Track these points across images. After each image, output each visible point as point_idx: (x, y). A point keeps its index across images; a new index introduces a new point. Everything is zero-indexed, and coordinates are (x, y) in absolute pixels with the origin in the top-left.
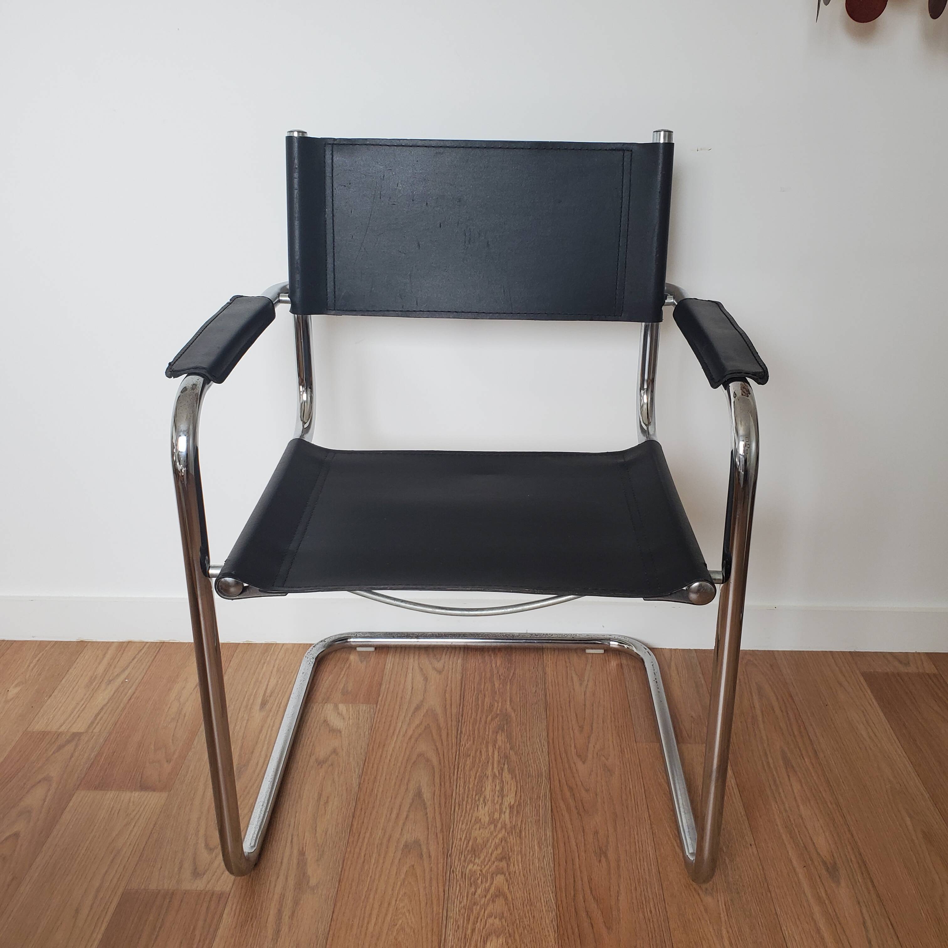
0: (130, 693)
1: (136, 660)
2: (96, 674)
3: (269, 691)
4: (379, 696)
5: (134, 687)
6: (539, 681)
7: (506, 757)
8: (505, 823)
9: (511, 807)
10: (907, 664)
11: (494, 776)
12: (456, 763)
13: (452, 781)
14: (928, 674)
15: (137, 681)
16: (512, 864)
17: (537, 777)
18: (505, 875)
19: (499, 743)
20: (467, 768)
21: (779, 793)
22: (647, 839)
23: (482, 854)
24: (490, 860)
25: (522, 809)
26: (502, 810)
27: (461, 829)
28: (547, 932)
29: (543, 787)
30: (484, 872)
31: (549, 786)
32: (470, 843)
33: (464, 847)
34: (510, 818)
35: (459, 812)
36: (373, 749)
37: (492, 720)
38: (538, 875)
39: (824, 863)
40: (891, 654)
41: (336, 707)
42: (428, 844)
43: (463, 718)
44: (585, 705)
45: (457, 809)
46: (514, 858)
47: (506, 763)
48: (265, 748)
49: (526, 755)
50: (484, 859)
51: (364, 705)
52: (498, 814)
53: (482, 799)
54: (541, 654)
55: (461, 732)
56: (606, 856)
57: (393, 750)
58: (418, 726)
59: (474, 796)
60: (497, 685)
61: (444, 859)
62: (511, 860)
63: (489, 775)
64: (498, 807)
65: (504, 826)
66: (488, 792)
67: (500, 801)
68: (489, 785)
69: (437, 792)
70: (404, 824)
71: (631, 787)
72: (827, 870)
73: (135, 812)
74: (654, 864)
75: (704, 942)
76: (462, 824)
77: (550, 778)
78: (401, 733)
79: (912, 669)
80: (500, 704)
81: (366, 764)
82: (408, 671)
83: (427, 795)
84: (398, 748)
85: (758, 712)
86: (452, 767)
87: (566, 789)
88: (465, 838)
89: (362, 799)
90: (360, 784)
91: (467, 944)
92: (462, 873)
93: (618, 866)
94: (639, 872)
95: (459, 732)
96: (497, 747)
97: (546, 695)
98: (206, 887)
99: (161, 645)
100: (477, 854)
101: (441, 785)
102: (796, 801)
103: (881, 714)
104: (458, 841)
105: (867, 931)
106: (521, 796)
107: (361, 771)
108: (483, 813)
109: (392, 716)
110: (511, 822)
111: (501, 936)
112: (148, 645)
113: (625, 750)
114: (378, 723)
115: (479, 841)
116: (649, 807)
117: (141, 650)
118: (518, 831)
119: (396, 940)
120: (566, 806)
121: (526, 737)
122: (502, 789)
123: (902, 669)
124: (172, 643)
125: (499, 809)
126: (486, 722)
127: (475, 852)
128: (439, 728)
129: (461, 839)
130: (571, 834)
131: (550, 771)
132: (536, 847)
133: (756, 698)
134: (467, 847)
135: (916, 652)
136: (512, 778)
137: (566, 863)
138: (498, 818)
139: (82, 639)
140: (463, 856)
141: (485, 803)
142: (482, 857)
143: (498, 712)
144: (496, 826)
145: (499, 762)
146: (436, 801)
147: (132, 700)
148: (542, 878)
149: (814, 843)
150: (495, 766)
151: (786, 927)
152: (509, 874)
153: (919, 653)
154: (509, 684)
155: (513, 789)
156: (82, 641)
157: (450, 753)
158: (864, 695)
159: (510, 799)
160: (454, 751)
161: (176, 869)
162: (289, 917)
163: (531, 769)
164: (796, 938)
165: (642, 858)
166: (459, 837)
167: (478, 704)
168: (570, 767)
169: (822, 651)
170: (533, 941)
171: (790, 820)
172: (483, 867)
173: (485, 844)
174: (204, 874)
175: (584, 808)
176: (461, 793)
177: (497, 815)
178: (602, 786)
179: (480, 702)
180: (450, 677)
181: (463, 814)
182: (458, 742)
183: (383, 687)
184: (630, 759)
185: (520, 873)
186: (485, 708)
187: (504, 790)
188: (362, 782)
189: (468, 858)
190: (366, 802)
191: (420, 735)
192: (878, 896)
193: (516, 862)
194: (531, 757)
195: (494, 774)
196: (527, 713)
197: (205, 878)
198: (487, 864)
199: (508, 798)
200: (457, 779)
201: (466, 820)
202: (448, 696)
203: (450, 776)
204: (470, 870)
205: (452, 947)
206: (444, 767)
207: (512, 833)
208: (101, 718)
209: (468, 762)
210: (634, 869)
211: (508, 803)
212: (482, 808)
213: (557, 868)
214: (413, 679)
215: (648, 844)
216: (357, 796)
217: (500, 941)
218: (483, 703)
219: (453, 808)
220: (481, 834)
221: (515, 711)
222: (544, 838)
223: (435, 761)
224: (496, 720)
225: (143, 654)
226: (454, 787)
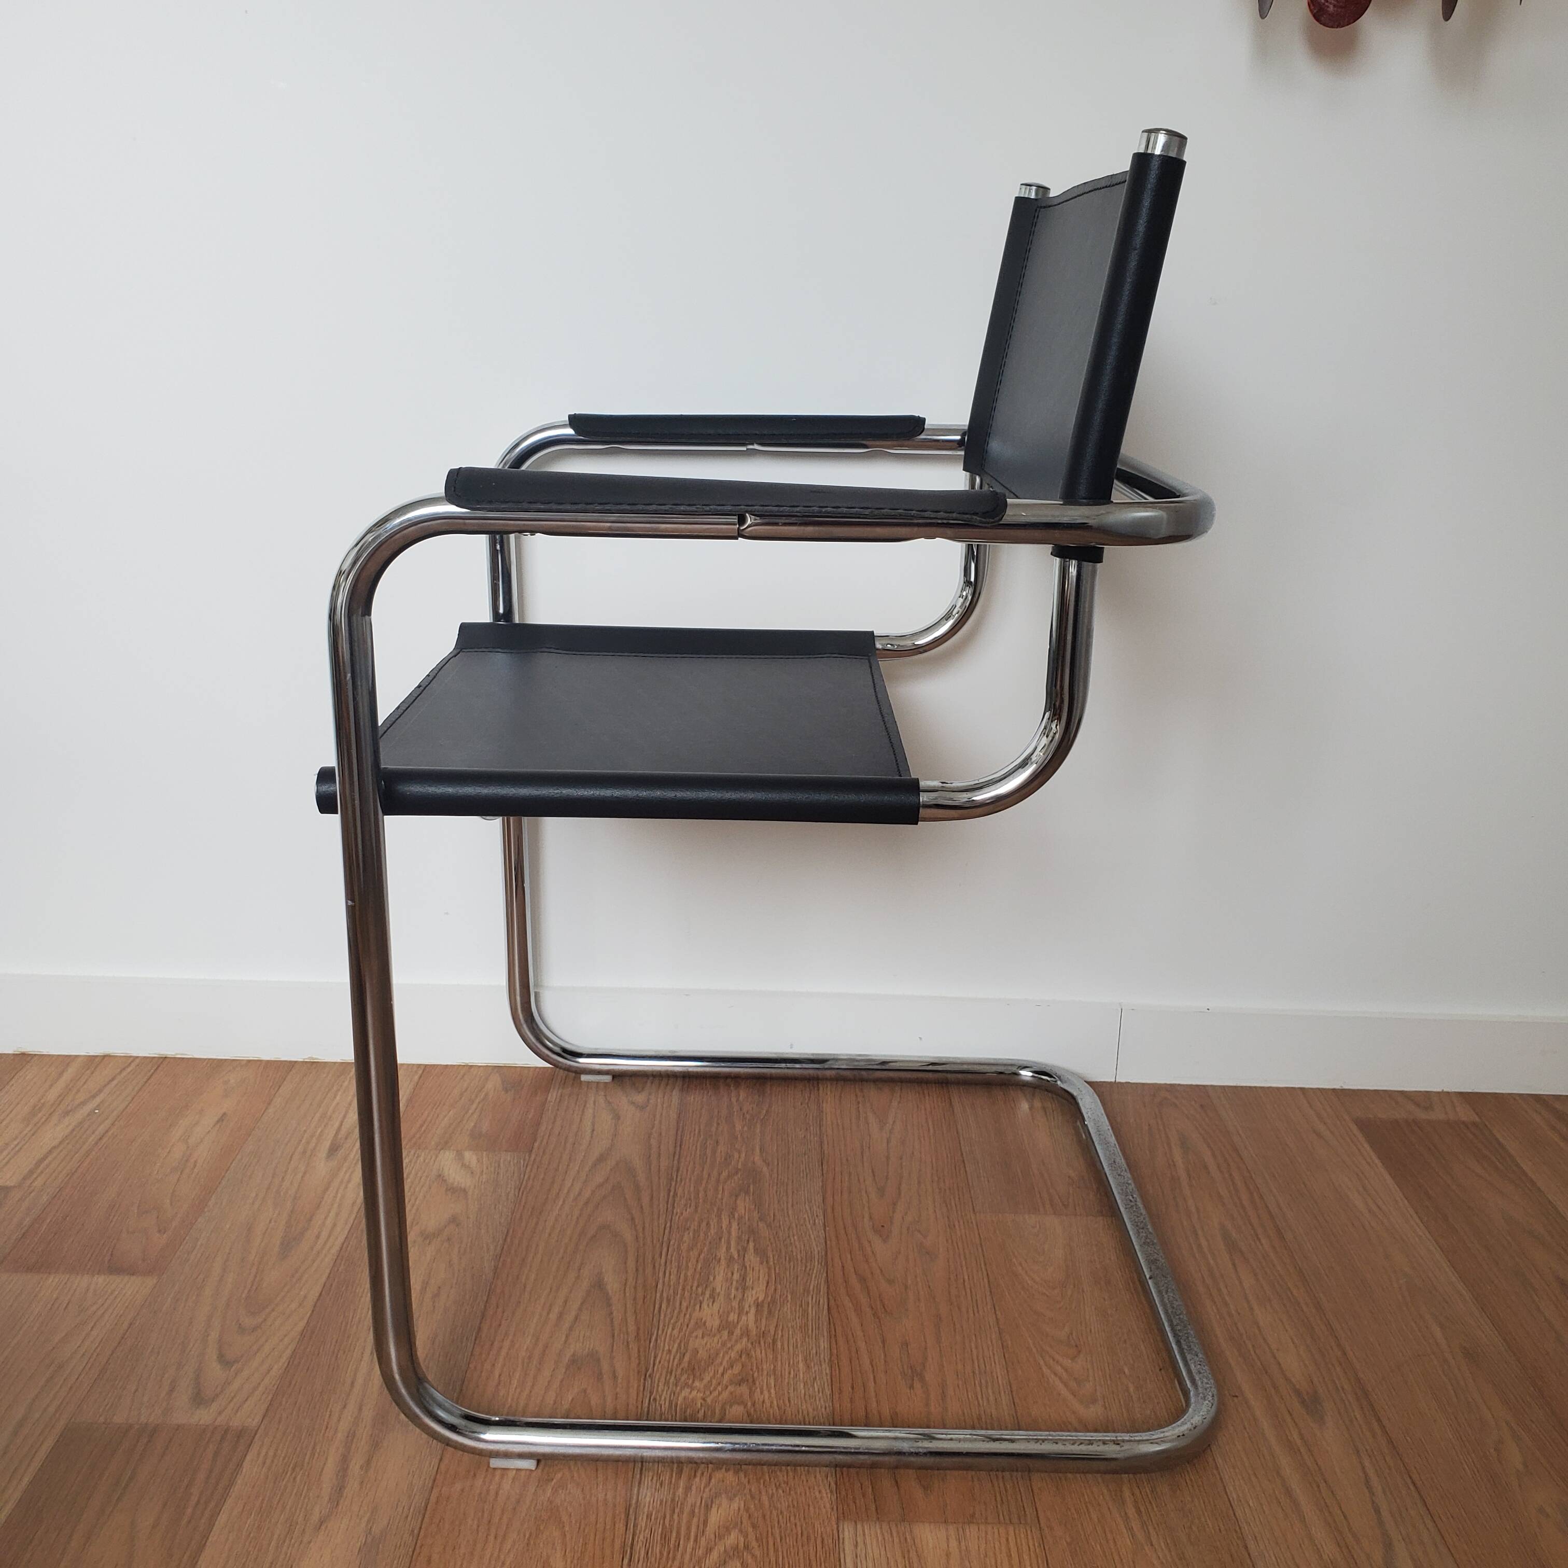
0: (101, 1129)
1: (115, 1082)
2: (42, 1101)
3: (344, 1130)
4: (535, 1140)
5: (108, 1123)
6: (811, 1122)
7: (752, 1231)
8: (747, 1328)
9: (758, 1305)
10: (1429, 1108)
11: (730, 1259)
12: (665, 1239)
13: (657, 1265)
14: (1463, 1123)
15: (115, 1113)
16: (758, 1389)
17: (804, 1261)
18: (746, 1406)
19: (741, 1210)
20: (684, 1247)
21: (1219, 1290)
22: (994, 1354)
23: (707, 1374)
24: (719, 1384)
25: (778, 1308)
26: (743, 1309)
27: (671, 1334)
28: (817, 1493)
29: (814, 1276)
30: (709, 1400)
31: (824, 1275)
32: (687, 1358)
33: (675, 1363)
34: (756, 1321)
35: (668, 1312)
36: (521, 1218)
37: (729, 1177)
39: (1298, 1393)
40: (1402, 1092)
41: (460, 1155)
42: (612, 1358)
43: (679, 1174)
44: (888, 1158)
45: (664, 1306)
46: (762, 1380)
47: (751, 1239)
48: (332, 1214)
49: (786, 1229)
50: (710, 1382)
51: (509, 1154)
52: (736, 1316)
53: (707, 1293)
54: (816, 1085)
55: (675, 1194)
56: (922, 1379)
57: (556, 1220)
58: (600, 1186)
59: (694, 1288)
60: (738, 1127)
61: (639, 1381)
62: (757, 1383)
63: (722, 1258)
64: (735, 1304)
65: (746, 1333)
66: (719, 1282)
67: (740, 1296)
68: (721, 1273)
69: (631, 1281)
70: (571, 1329)
71: (966, 1277)
72: (1303, 1402)
73: (94, 1308)
74: (1005, 1392)
75: (1091, 1510)
76: (673, 1329)
77: (826, 1263)
78: (572, 1196)
79: (1437, 1115)
80: (743, 1155)
81: (509, 1240)
82: (588, 1105)
83: (612, 1283)
84: (564, 1216)
85: (1182, 1173)
86: (658, 1245)
87: (853, 1280)
88: (677, 1352)
89: (498, 1291)
90: (496, 1268)
91: (677, 1511)
92: (671, 1401)
93: (944, 1395)
94: (979, 1404)
95: (672, 1194)
96: (736, 1216)
97: (821, 1143)
98: (216, 1419)
99: (161, 1061)
100: (698, 1374)
101: (637, 1270)
102: (1248, 1302)
103: (1387, 1177)
104: (664, 1355)
105: (1372, 1494)
106: (775, 1289)
107: (499, 1248)
108: (710, 1313)
109: (557, 1170)
110: (757, 1327)
111: (737, 1498)
112: (138, 1061)
113: (956, 1223)
114: (531, 1180)
115: (702, 1354)
116: (997, 1308)
117: (126, 1067)
118: (770, 1340)
119: (551, 1503)
120: (852, 1304)
121: (787, 1203)
122: (744, 1279)
123: (1421, 1115)
124: (180, 1058)
125: (737, 1306)
126: (718, 1181)
127: (694, 1370)
128: (637, 1188)
129: (669, 1351)
130: (862, 1345)
131: (826, 1252)
132: (801, 1365)
133: (1177, 1152)
134: (680, 1363)
135: (1443, 1092)
136: (762, 1263)
137: (853, 1388)
138: (736, 1321)
139: (23, 1050)
140: (673, 1378)
141: (713, 1297)
142: (705, 1381)
143: (739, 1167)
144: (731, 1333)
145: (739, 1238)
146: (628, 1294)
147: (105, 1140)
148: (810, 1408)
149: (1279, 1364)
150: (733, 1243)
151: (1234, 1486)
152: (753, 1404)
153: (1448, 1093)
154: (758, 1126)
155: (763, 1279)
156: (23, 1054)
157: (656, 1223)
158: (1359, 1150)
159: (757, 1292)
160: (662, 1221)
161: (164, 1393)
162: (361, 1468)
163: (794, 1250)
164: (1251, 1504)
165: (983, 1382)
166: (667, 1348)
167: (705, 1154)
168: (861, 1248)
169: (1287, 1088)
170: (793, 1505)
171: (1238, 1330)
172: (708, 1393)
173: (711, 1360)
174: (213, 1400)
175: (884, 1306)
176: (672, 1283)
177: (733, 1317)
178: (916, 1277)
179: (709, 1152)
180: (658, 1116)
181: (676, 1314)
182: (670, 1209)
183: (543, 1128)
184: (964, 1237)
185: (772, 1402)
186: (718, 1159)
187: (748, 1279)
188: (500, 1266)
189: (683, 1379)
190: (506, 1296)
191: (605, 1197)
192: (1390, 1441)
193: (765, 1388)
194: (795, 1231)
195: (731, 1257)
196: (788, 1168)
197: (215, 1407)
198: (715, 1389)
199: (754, 1292)
200: (666, 1262)
201: (679, 1324)
202: (654, 1142)
203: (653, 1258)
204: (685, 1398)
205: (649, 1516)
206: (644, 1244)
207: (759, 1343)
208: (48, 1166)
209: (685, 1238)
210: (971, 1399)
211: (754, 1298)
212: (708, 1305)
213: (836, 1396)
214: (594, 1117)
215: (995, 1363)
216: (490, 1286)
217: (735, 1505)
218: (714, 1152)
219: (657, 1306)
220: (706, 1344)
221: (768, 1165)
222: (814, 1351)
223: (628, 1236)
224: (736, 1178)
225: (129, 1073)
226: (661, 1275)
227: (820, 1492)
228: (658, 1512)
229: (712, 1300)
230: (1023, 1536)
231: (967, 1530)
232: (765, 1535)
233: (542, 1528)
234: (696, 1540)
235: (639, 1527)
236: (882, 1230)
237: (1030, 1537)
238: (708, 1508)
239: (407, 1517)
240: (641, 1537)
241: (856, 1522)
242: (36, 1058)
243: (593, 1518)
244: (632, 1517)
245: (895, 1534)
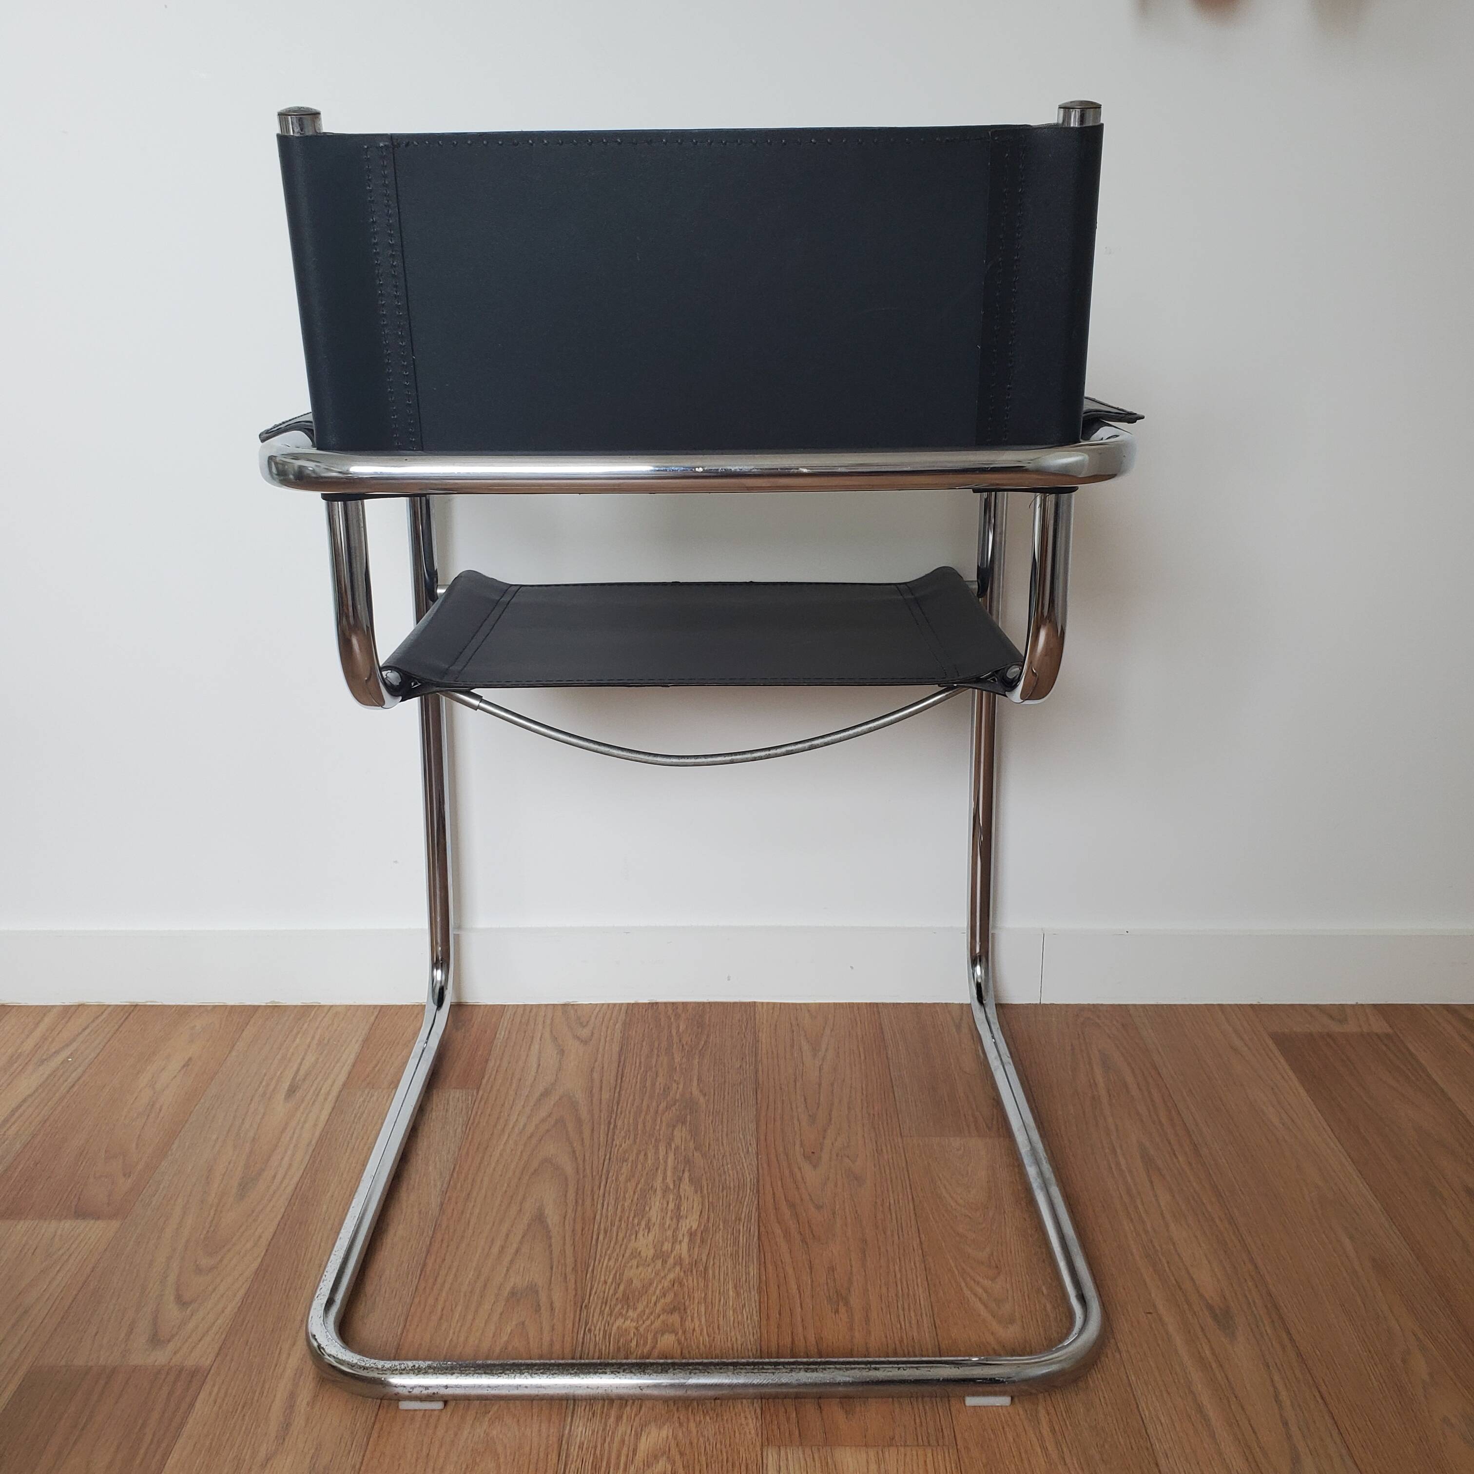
0: (75, 1075)
1: (88, 1031)
2: (19, 1051)
3: (302, 1072)
4: (483, 1077)
5: (80, 1070)
6: (747, 1052)
7: (688, 1161)
8: (680, 1257)
9: (692, 1234)
10: (1343, 1020)
11: (666, 1190)
12: (604, 1171)
13: (596, 1197)
14: (1377, 1034)
15: (87, 1060)
16: (690, 1318)
17: (737, 1189)
18: (676, 1334)
19: (677, 1140)
20: (622, 1178)
21: (1136, 1207)
22: (917, 1277)
23: (640, 1304)
24: (652, 1313)
25: (711, 1236)
26: (677, 1239)
27: (607, 1266)
28: (743, 1419)
29: (745, 1203)
30: (641, 1330)
31: (756, 1202)
32: (622, 1287)
33: (610, 1294)
34: (689, 1250)
35: (606, 1242)
36: (467, 1153)
37: (667, 1108)
38: (733, 1333)
39: (1210, 1308)
40: (1317, 1006)
42: (550, 1290)
43: (620, 1107)
44: (820, 1085)
45: (601, 1237)
46: (694, 1309)
47: (687, 1169)
48: (289, 1153)
49: (720, 1158)
50: (643, 1311)
51: (458, 1091)
52: (670, 1245)
53: (643, 1224)
54: (752, 1015)
55: (615, 1126)
56: (847, 1303)
57: (501, 1155)
58: (543, 1120)
59: (631, 1219)
60: (677, 1059)
61: (575, 1311)
62: (689, 1312)
63: (658, 1188)
64: (669, 1233)
65: (679, 1261)
66: (654, 1213)
67: (674, 1226)
68: (657, 1203)
69: (570, 1214)
70: (512, 1262)
71: (892, 1202)
72: (1215, 1317)
73: (61, 1252)
74: (926, 1315)
75: (1007, 1429)
76: (609, 1259)
77: (758, 1191)
78: (516, 1130)
79: (1351, 1027)
80: (681, 1086)
81: (455, 1175)
82: (534, 1041)
83: (552, 1216)
84: (508, 1150)
85: (1103, 1093)
86: (597, 1177)
87: (784, 1207)
88: (613, 1280)
89: (444, 1227)
90: (442, 1204)
91: (608, 1440)
92: (605, 1331)
93: (867, 1319)
95: (612, 1126)
96: (673, 1146)
97: (756, 1072)
98: (171, 1359)
99: (132, 1008)
100: (631, 1304)
101: (576, 1202)
102: (1163, 1218)
103: (1302, 1090)
104: (600, 1285)
105: (1280, 1407)
106: (708, 1218)
107: (445, 1185)
108: (645, 1244)
109: (503, 1105)
110: (690, 1256)
111: (666, 1426)
112: (110, 1009)
113: (884, 1148)
114: (478, 1116)
116: (921, 1230)
117: (99, 1016)
118: (701, 1268)
119: (488, 1435)
120: (782, 1231)
121: (722, 1131)
122: (678, 1208)
123: (1335, 1028)
124: (150, 1006)
125: (671, 1236)
126: (657, 1112)
127: (628, 1300)
128: (579, 1121)
129: (605, 1282)
130: (790, 1271)
131: (758, 1181)
132: (731, 1293)
133: (1098, 1072)
134: (615, 1293)
135: (1357, 1005)
136: (696, 1192)
137: (780, 1314)
138: (670, 1250)
140: (607, 1308)
141: (648, 1228)
142: (639, 1310)
143: (677, 1098)
144: (664, 1262)
145: (675, 1168)
146: (567, 1227)
147: (75, 1089)
148: (739, 1338)
149: (1192, 1279)
150: (669, 1173)
151: (1147, 1403)
152: (684, 1332)
153: (1362, 1005)
154: (697, 1056)
155: (697, 1208)
157: (595, 1156)
158: (1275, 1064)
159: (691, 1222)
160: (602, 1153)
161: (123, 1335)
162: (308, 1404)
163: (727, 1178)
164: (1163, 1421)
165: (906, 1304)
166: (603, 1278)
167: (645, 1087)
168: (792, 1173)
169: (1206, 1005)
170: (720, 1432)
171: (1154, 1247)
172: (641, 1322)
173: (645, 1288)
174: (169, 1341)
175: (812, 1232)
176: (609, 1214)
177: (667, 1246)
178: (844, 1202)
179: (648, 1084)
180: (601, 1050)
181: (612, 1245)
182: (610, 1141)
183: (491, 1064)
184: (891, 1161)
185: (702, 1330)
186: (657, 1091)
187: (682, 1208)
188: (446, 1201)
189: (617, 1309)
190: (451, 1230)
191: (548, 1131)
192: (1299, 1355)
193: (696, 1315)
194: (729, 1160)
195: (667, 1187)
196: (724, 1097)
197: (171, 1346)
198: (648, 1318)
199: (688, 1221)
200: (604, 1195)
201: (615, 1255)
202: (596, 1076)
203: (592, 1190)
204: (618, 1328)
205: (581, 1447)
206: (583, 1177)
207: (692, 1271)
208: (21, 1115)
209: (624, 1170)
210: (893, 1322)
211: (688, 1227)
212: (644, 1235)
213: (764, 1322)
214: (540, 1052)
215: (918, 1285)
216: (436, 1221)
217: (664, 1433)
218: (653, 1085)
219: (595, 1237)
220: (640, 1274)
221: (705, 1095)
222: (744, 1279)
223: (569, 1169)
224: (673, 1108)
225: (101, 1022)
226: (599, 1206)
227: (746, 1418)
228: (589, 1441)
229: (647, 1231)
230: (940, 1457)
231: (887, 1453)
232: (691, 1462)
233: (478, 1460)
234: (625, 1470)
235: (571, 1457)
236: (812, 1157)
237: (947, 1458)
238: (638, 1437)
239: (350, 1452)
240: (573, 1466)
241: (779, 1447)
242: (14, 1010)
243: (527, 1449)
244: (564, 1446)
245: (817, 1458)
